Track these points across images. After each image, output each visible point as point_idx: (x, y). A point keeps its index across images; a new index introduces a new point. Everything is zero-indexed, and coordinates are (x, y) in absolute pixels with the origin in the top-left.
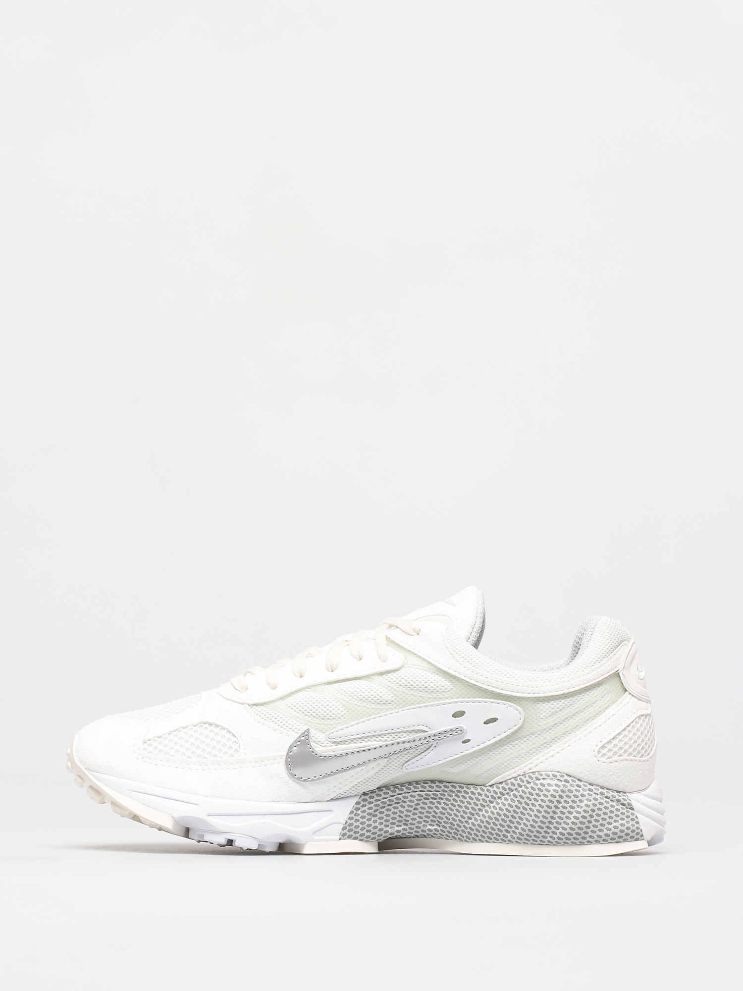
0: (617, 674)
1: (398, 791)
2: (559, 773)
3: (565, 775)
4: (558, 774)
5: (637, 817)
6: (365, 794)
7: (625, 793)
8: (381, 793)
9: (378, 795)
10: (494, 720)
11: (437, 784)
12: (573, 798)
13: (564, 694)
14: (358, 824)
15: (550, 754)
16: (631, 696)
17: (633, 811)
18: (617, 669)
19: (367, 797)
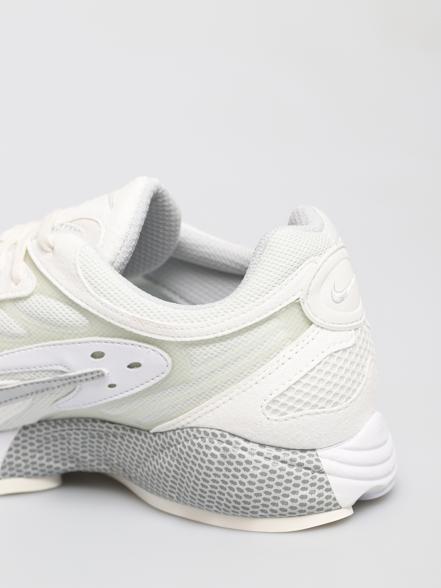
0: (297, 304)
1: (59, 428)
2: (220, 432)
3: (228, 435)
4: (218, 433)
5: (328, 483)
6: (25, 428)
7: (314, 450)
8: (42, 428)
9: (39, 430)
10: (138, 365)
11: (99, 423)
12: (235, 465)
13: (217, 338)
14: (19, 462)
15: (208, 409)
16: (319, 329)
17: (322, 476)
18: (295, 298)
19: (27, 432)
